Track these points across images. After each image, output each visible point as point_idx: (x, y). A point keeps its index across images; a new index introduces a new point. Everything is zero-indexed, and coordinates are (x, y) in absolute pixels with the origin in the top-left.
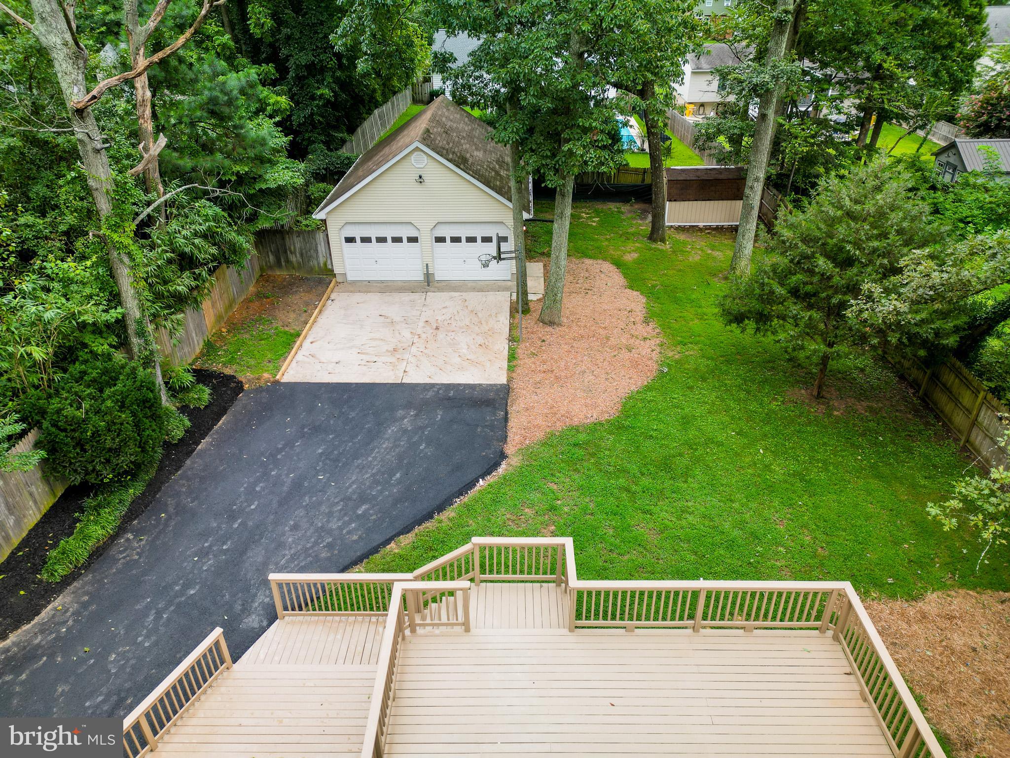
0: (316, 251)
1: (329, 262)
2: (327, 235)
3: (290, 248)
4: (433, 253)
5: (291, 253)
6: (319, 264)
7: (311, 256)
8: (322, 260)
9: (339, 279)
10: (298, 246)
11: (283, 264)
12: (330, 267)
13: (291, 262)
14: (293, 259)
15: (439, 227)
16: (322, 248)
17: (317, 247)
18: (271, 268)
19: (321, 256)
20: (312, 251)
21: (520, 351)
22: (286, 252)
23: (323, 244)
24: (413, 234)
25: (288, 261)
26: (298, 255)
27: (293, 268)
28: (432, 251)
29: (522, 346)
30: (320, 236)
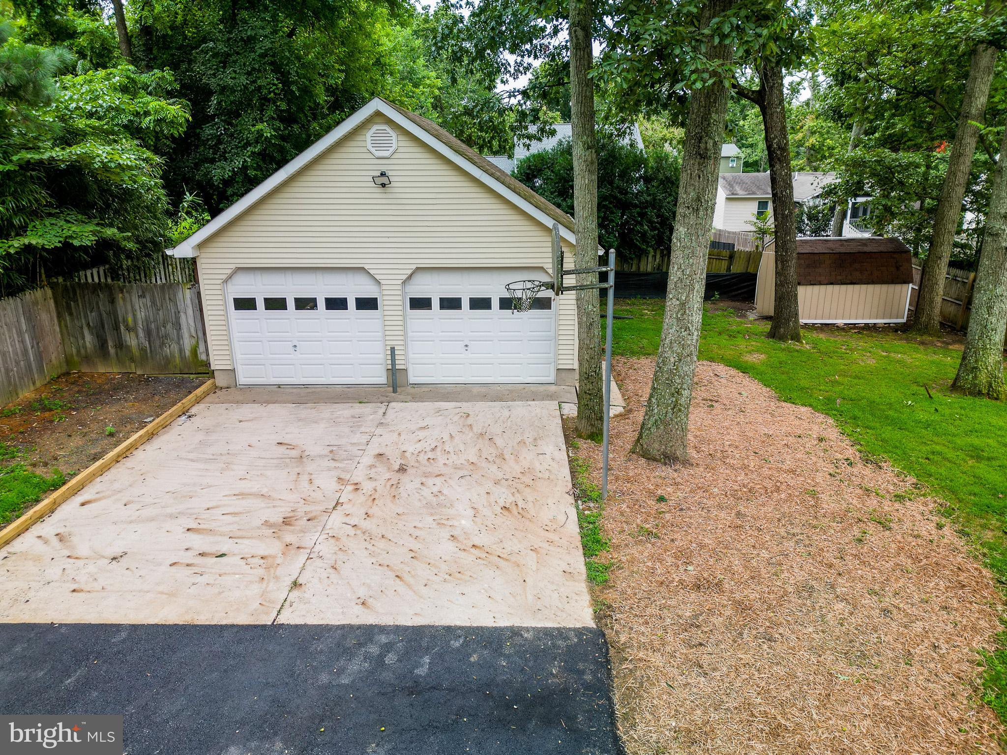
0: (178, 326)
1: (202, 348)
2: (199, 293)
3: (125, 321)
4: (405, 330)
5: (128, 329)
6: (181, 350)
7: (166, 336)
8: (187, 344)
9: (220, 380)
10: (141, 315)
11: (112, 351)
12: (203, 357)
13: (129, 348)
14: (131, 341)
15: (419, 278)
16: (188, 320)
17: (178, 318)
18: (87, 359)
19: (186, 335)
20: (169, 326)
21: (609, 525)
22: (117, 328)
23: (190, 312)
24: (368, 291)
25: (121, 345)
26: (141, 334)
27: (132, 360)
28: (405, 325)
29: (611, 511)
30: (186, 295)
